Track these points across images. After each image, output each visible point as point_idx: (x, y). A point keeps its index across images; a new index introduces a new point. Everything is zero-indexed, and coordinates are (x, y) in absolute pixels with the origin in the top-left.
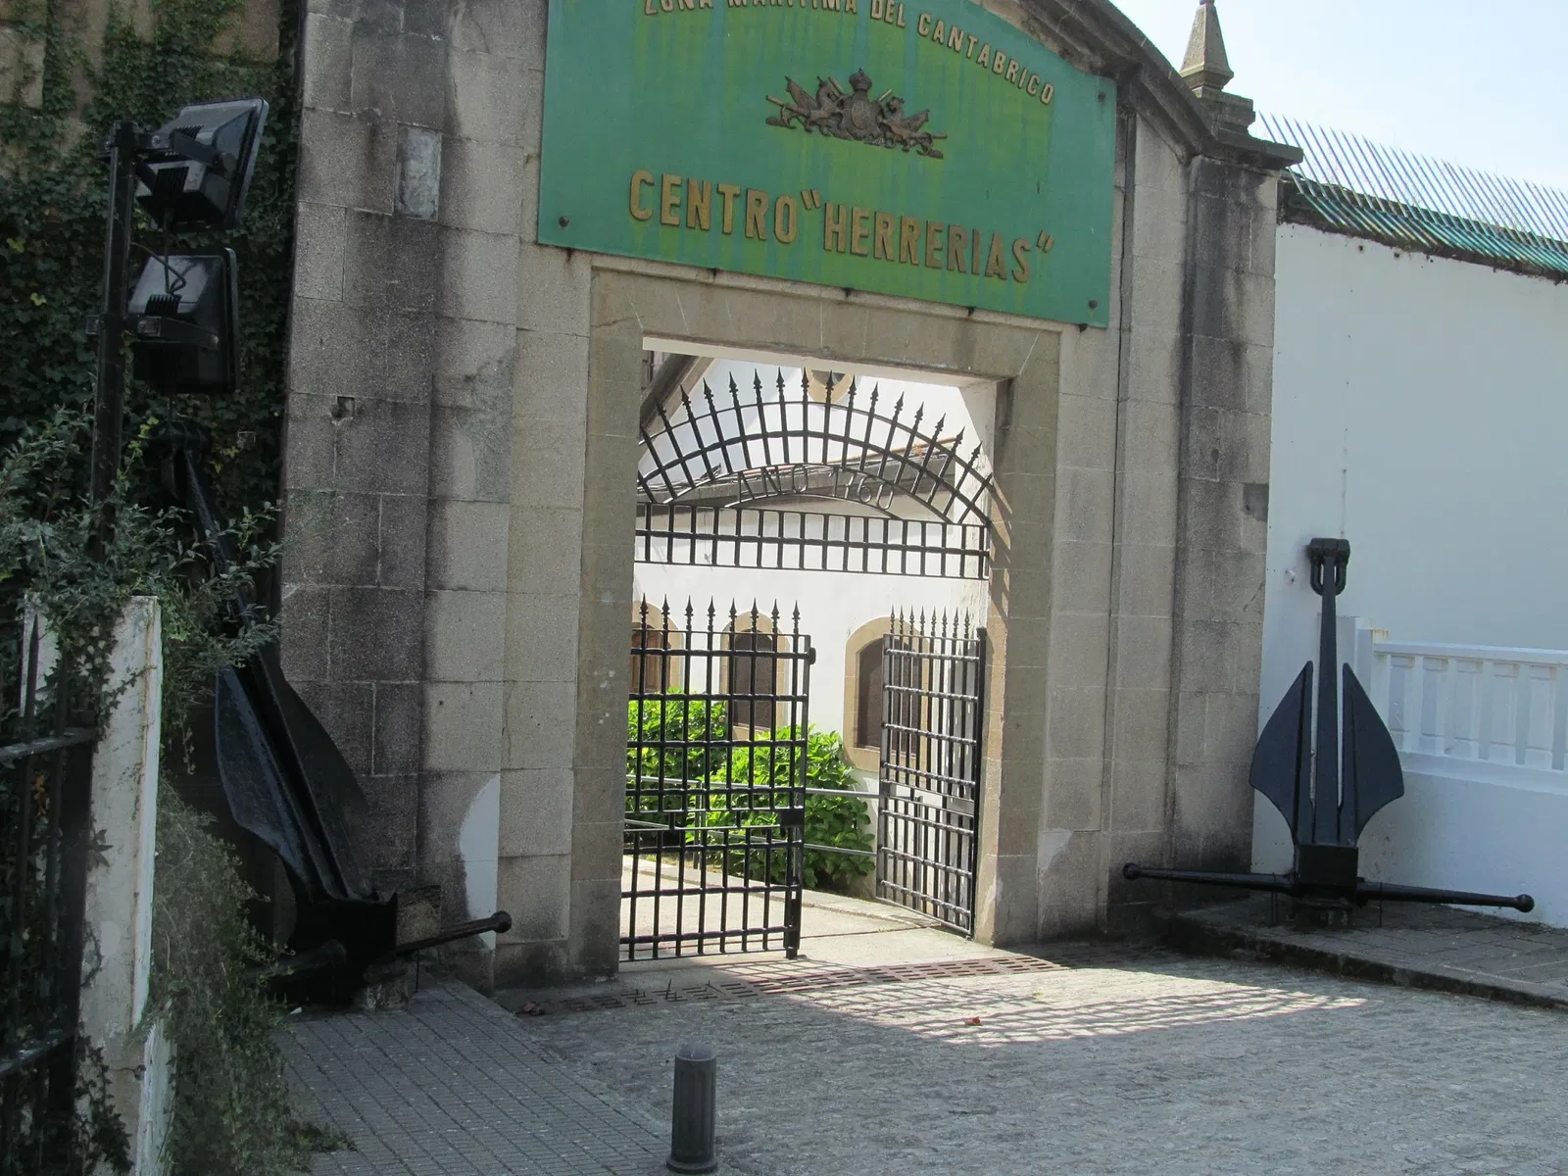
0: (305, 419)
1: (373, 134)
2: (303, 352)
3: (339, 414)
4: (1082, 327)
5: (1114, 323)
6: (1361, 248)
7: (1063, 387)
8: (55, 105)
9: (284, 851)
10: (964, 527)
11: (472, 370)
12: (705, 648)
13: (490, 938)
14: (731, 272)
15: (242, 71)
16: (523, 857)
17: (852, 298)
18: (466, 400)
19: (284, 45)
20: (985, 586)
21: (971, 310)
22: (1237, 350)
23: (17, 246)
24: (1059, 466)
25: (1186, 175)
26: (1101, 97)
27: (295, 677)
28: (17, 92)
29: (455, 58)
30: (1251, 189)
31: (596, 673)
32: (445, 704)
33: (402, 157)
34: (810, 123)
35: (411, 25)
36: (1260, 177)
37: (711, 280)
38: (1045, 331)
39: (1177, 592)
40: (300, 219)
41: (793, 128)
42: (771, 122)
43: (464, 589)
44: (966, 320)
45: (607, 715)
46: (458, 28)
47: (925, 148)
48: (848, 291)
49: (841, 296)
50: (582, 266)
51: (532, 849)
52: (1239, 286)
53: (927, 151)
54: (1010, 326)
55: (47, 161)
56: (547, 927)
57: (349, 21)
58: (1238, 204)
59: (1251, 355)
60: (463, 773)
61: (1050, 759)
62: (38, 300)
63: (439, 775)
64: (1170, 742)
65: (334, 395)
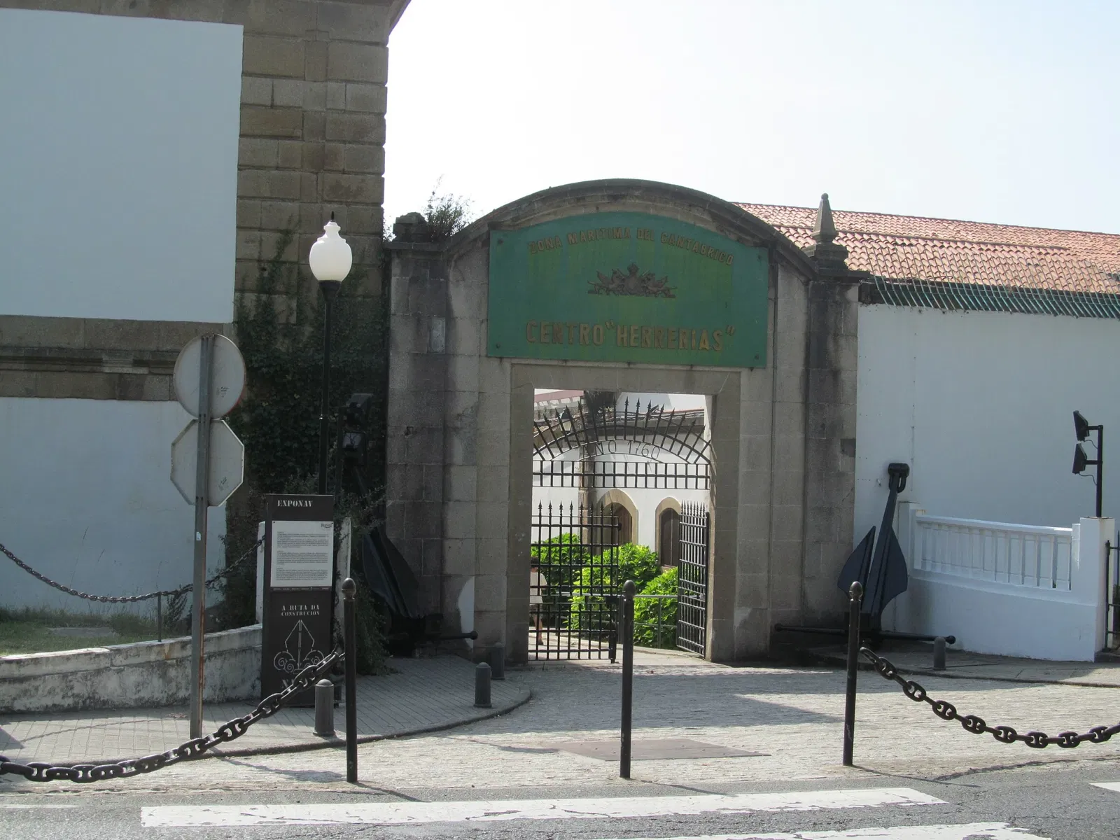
0: (394, 436)
1: (419, 320)
2: (394, 410)
3: (407, 433)
4: (752, 369)
5: (770, 364)
6: (920, 311)
7: (742, 398)
8: (300, 322)
9: (387, 599)
10: (697, 465)
11: (460, 411)
12: (569, 524)
13: (470, 642)
14: (573, 360)
15: (368, 300)
16: (486, 611)
17: (632, 366)
18: (458, 424)
19: (383, 288)
20: (708, 492)
21: (692, 366)
22: (836, 374)
23: (289, 377)
24: (741, 435)
25: (807, 291)
26: (759, 257)
27: (392, 536)
28: (287, 319)
29: (451, 285)
30: (842, 294)
31: (516, 535)
32: (452, 548)
33: (430, 329)
34: (608, 291)
35: (432, 276)
36: (848, 287)
37: (564, 364)
38: (732, 372)
39: (805, 494)
40: (391, 358)
41: (601, 294)
42: (590, 292)
43: (459, 501)
44: (689, 370)
45: (522, 552)
46: (452, 274)
47: (666, 294)
48: (629, 363)
49: (626, 366)
50: (507, 364)
51: (490, 608)
52: (836, 342)
53: (667, 296)
54: (712, 371)
55: (299, 343)
57: (408, 278)
58: (836, 302)
59: (844, 376)
60: (459, 576)
61: (738, 574)
62: (297, 397)
63: (450, 576)
64: (802, 566)
65: (405, 426)
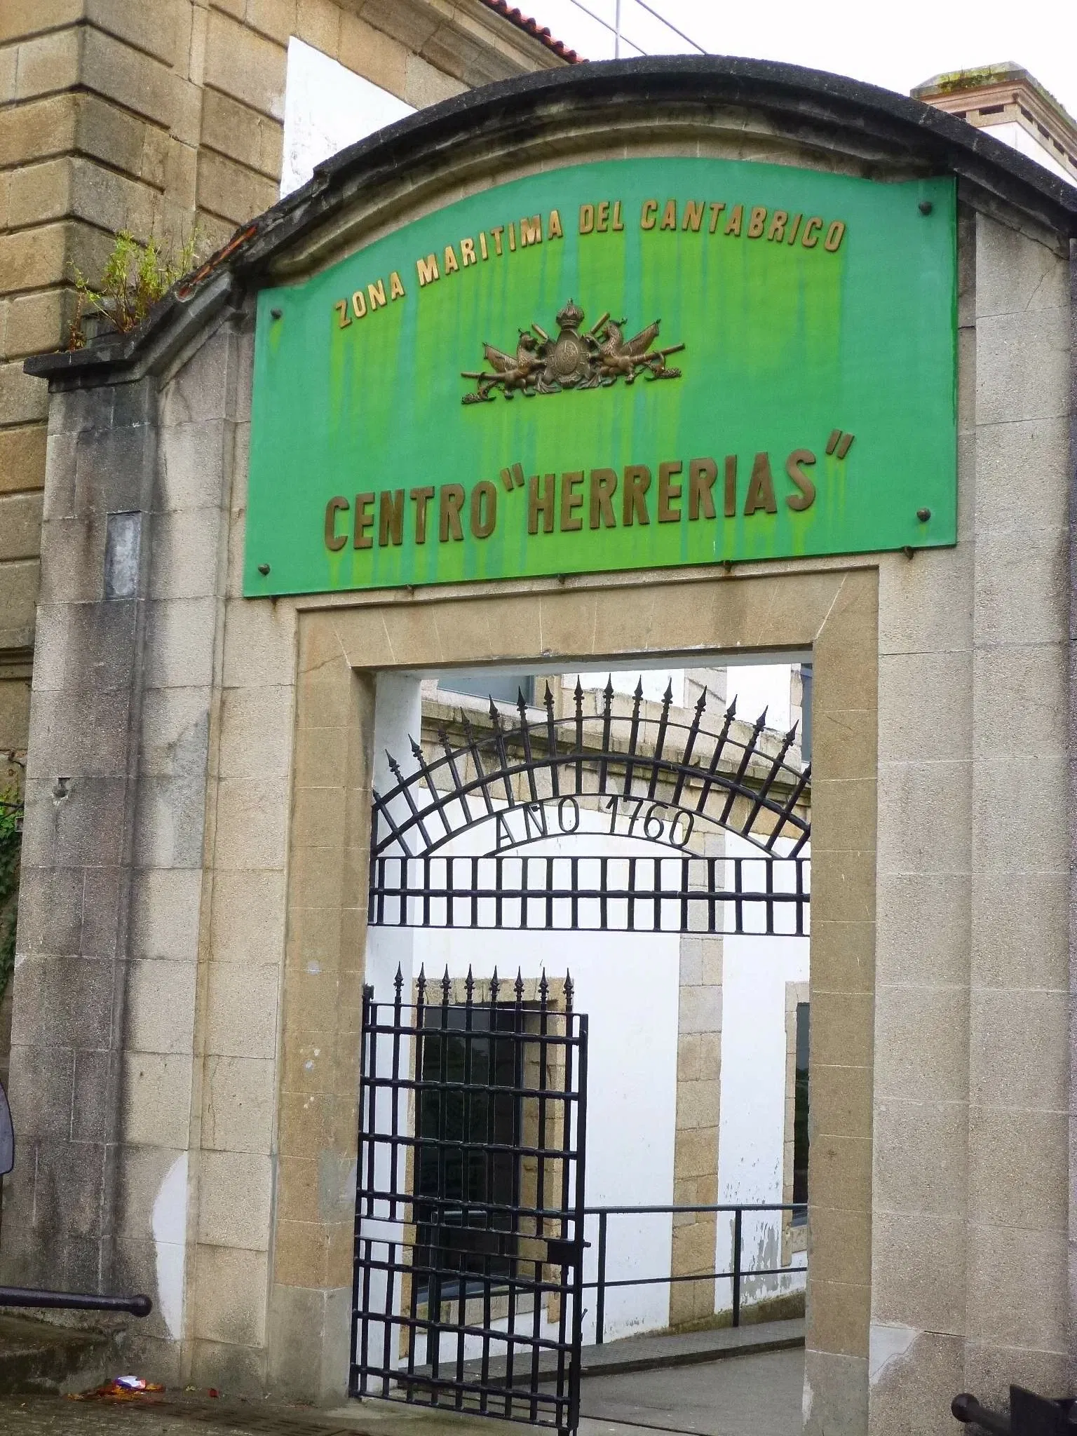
0: (35, 802)
1: (90, 528)
2: (36, 741)
3: (60, 794)
7: (882, 648)
11: (174, 738)
16: (225, 1247)
17: (569, 584)
18: (169, 768)
24: (882, 764)
26: (927, 210)
29: (167, 436)
31: (301, 1051)
32: (145, 1075)
33: (110, 547)
34: (510, 388)
35: (120, 421)
37: (410, 599)
38: (857, 569)
41: (492, 400)
42: (467, 401)
43: (162, 958)
45: (312, 1099)
47: (656, 372)
48: (562, 577)
50: (288, 612)
51: (233, 1240)
53: (660, 375)
56: (243, 1330)
57: (75, 433)
60: (157, 1147)
61: (881, 1210)
63: (137, 1148)
65: (56, 777)
